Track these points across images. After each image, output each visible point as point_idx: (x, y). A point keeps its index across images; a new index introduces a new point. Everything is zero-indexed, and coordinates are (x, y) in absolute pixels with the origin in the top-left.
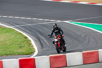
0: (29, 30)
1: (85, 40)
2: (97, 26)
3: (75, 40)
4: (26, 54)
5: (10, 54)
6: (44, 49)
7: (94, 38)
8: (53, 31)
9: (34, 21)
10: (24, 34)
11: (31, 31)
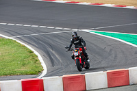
0: (35, 42)
1: (110, 55)
2: (127, 36)
3: (96, 55)
4: (32, 74)
5: (10, 74)
6: (56, 67)
7: (123, 52)
8: (73, 42)
9: (41, 30)
10: (29, 47)
11: (38, 43)
